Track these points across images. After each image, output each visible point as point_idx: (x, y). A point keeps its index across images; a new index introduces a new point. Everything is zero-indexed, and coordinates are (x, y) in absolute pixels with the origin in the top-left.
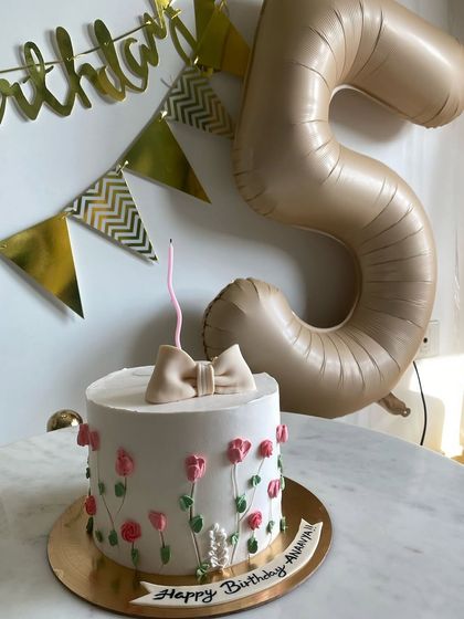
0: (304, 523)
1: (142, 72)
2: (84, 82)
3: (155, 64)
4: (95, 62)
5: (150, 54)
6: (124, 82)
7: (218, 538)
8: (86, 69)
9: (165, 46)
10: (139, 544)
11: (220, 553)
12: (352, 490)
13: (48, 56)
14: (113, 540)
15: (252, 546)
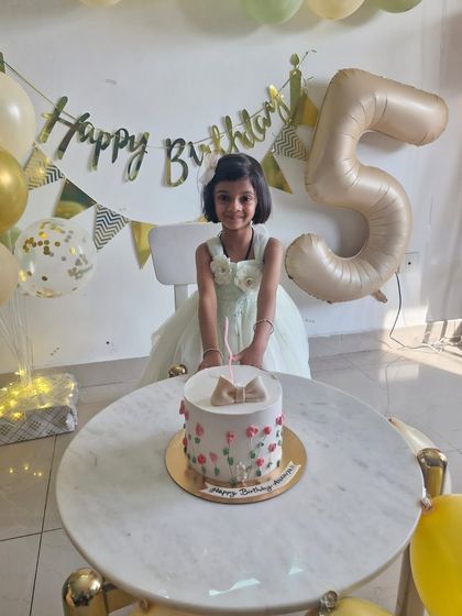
0: (291, 463)
1: (262, 131)
2: (237, 141)
3: (269, 125)
4: (241, 129)
5: (267, 122)
6: (254, 138)
7: (241, 469)
8: (238, 134)
9: (274, 117)
10: (205, 465)
11: (242, 475)
12: (327, 446)
13: (221, 130)
14: (194, 461)
15: (259, 474)
